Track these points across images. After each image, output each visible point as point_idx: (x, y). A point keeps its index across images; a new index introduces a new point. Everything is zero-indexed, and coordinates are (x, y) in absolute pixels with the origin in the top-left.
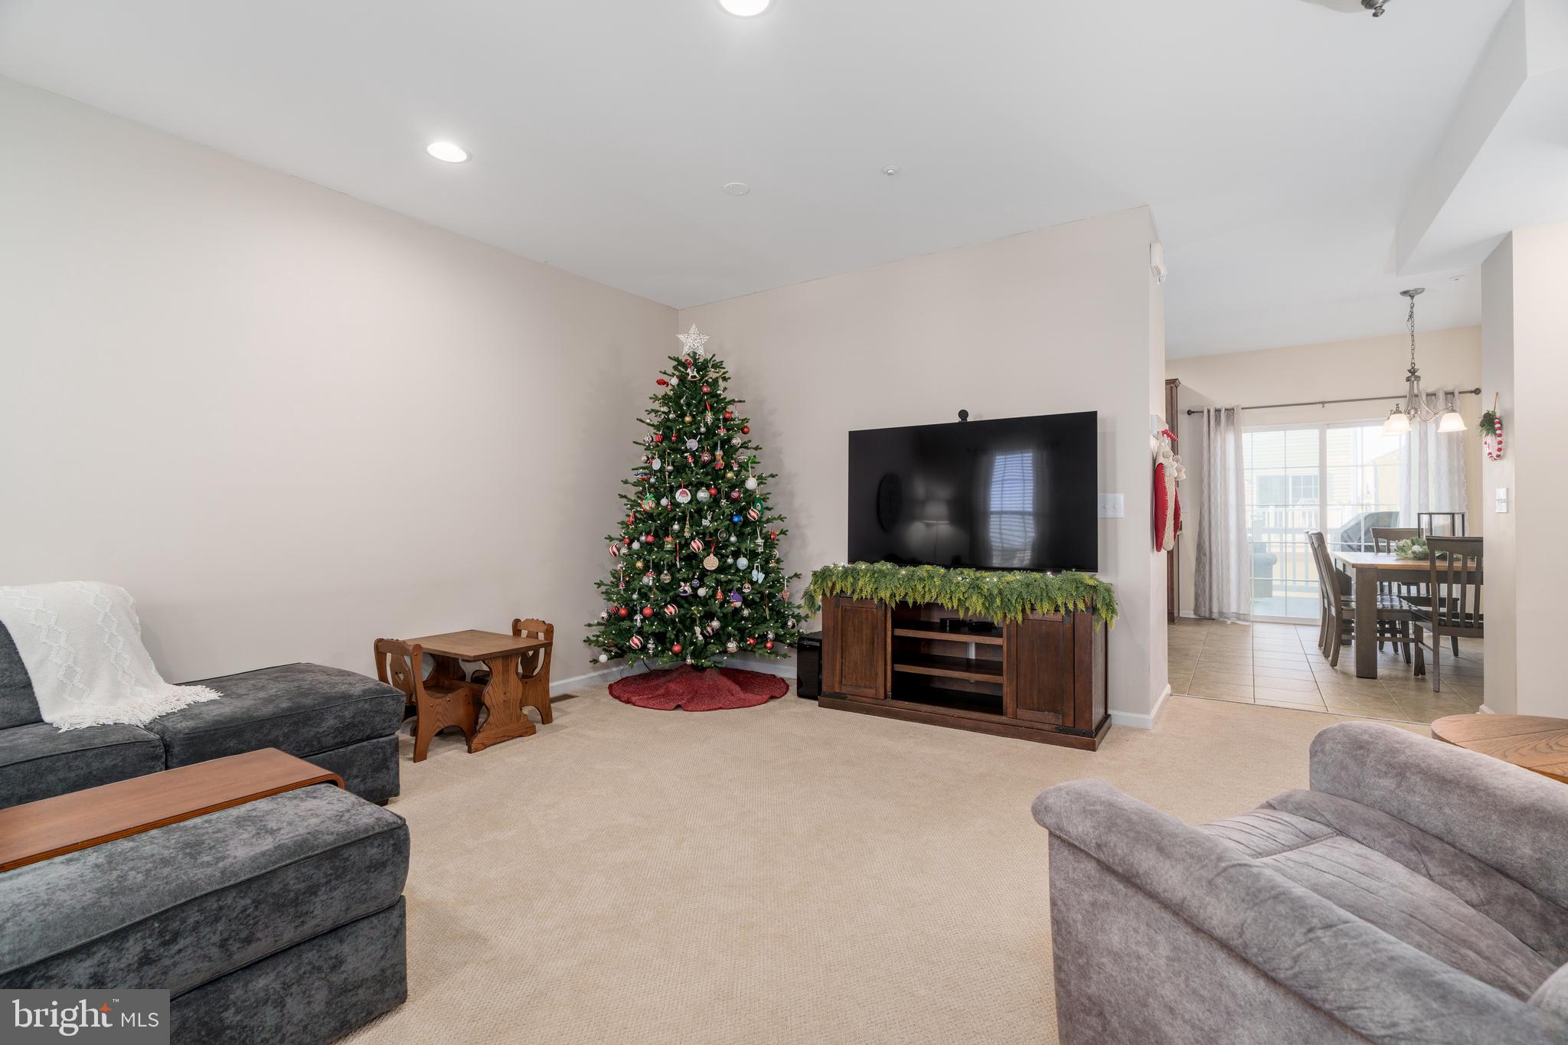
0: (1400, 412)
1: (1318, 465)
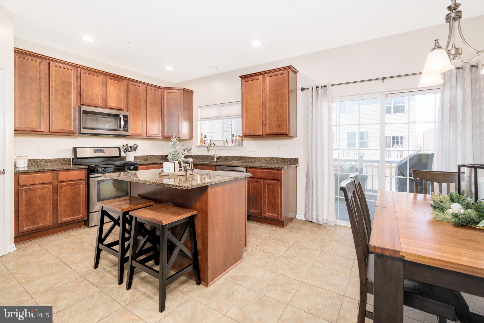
0: (440, 48)
1: (380, 123)
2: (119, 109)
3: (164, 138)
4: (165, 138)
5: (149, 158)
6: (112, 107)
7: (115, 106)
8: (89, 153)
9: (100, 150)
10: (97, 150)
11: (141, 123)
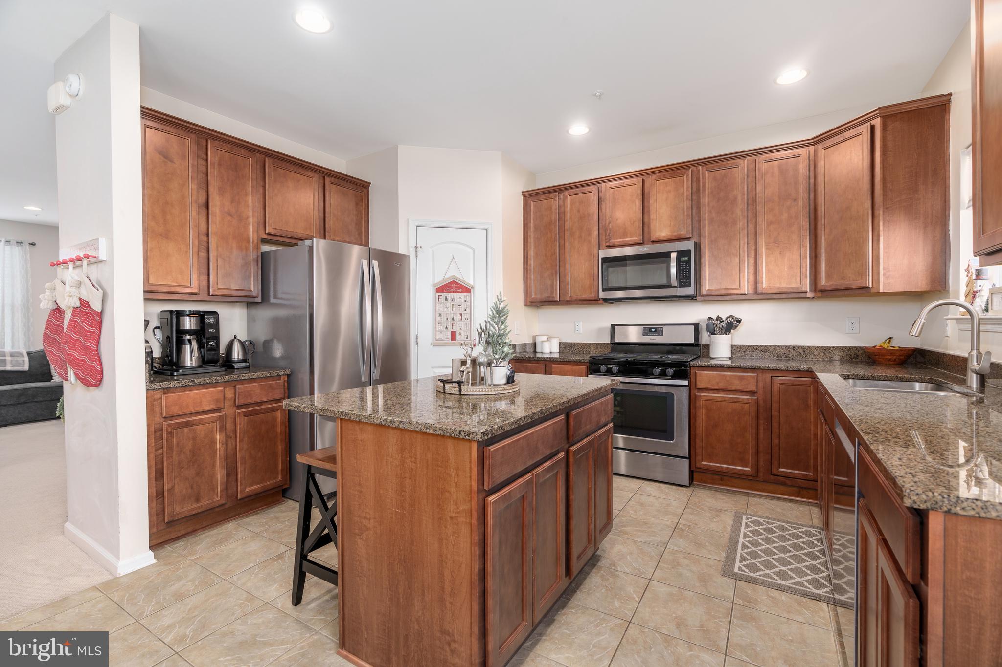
2: (677, 237)
3: (820, 294)
4: (825, 294)
5: (793, 353)
6: (661, 239)
7: (669, 234)
8: (633, 336)
9: (655, 329)
10: (650, 329)
11: (737, 260)
